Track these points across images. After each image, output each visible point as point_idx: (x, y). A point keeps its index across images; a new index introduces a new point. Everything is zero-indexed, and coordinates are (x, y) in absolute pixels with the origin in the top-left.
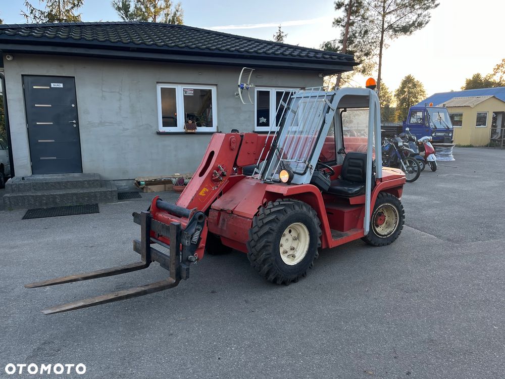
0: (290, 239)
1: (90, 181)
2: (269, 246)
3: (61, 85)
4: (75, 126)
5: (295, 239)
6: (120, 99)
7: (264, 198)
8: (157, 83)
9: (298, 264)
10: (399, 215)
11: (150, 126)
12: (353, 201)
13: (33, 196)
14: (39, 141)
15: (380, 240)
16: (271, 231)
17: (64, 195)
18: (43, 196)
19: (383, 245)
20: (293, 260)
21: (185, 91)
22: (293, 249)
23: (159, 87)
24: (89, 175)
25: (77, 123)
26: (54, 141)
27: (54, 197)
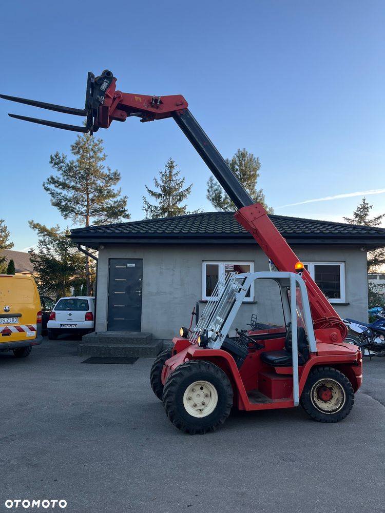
0: (202, 395)
1: (138, 338)
2: (171, 395)
3: (134, 265)
4: (140, 295)
5: (206, 396)
6: (173, 275)
7: (185, 358)
8: (203, 261)
9: (203, 417)
10: (346, 393)
11: (194, 295)
12: (279, 370)
13: (96, 347)
14: (115, 306)
15: (322, 415)
16: (174, 383)
17: (116, 348)
18: (103, 347)
19: (326, 422)
20: (201, 414)
21: (226, 267)
22: (203, 404)
23: (205, 264)
24: (145, 334)
25: (141, 293)
26: (124, 306)
27: (109, 349)
